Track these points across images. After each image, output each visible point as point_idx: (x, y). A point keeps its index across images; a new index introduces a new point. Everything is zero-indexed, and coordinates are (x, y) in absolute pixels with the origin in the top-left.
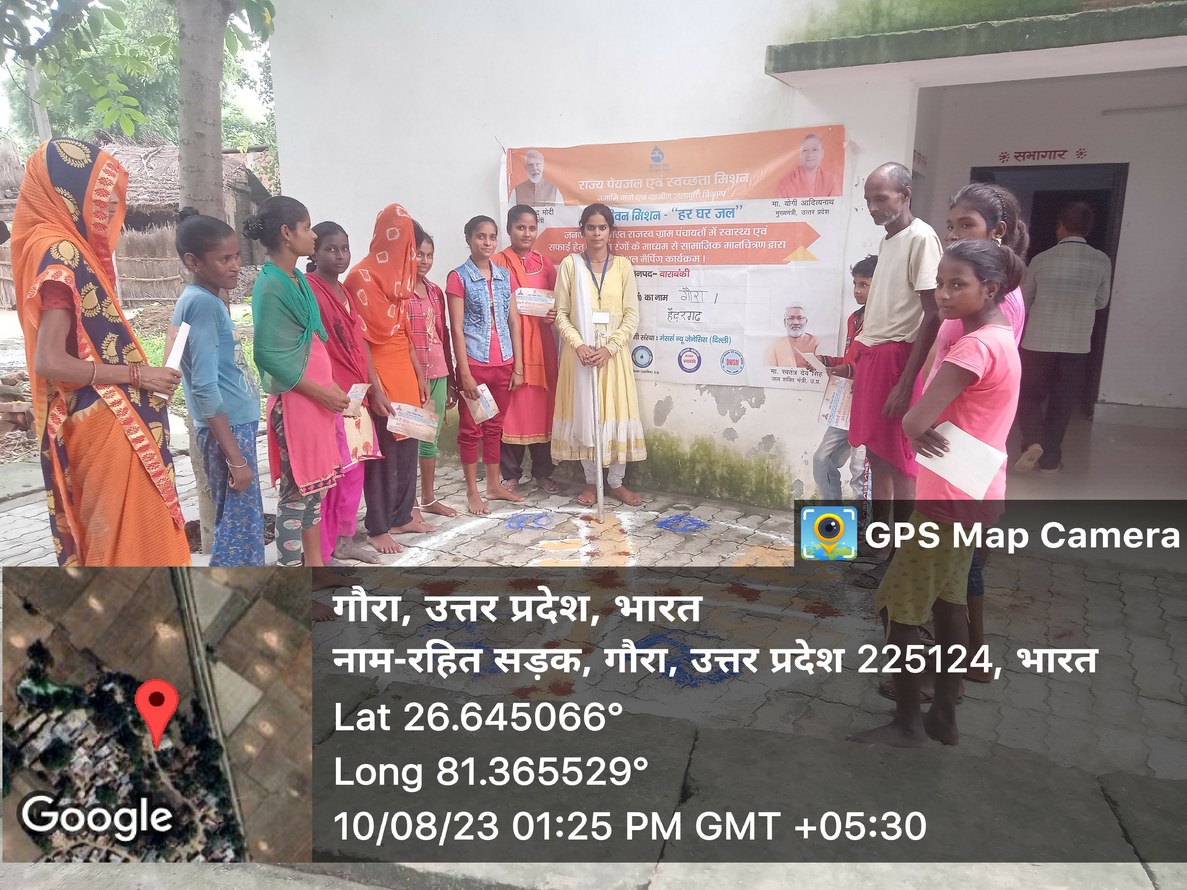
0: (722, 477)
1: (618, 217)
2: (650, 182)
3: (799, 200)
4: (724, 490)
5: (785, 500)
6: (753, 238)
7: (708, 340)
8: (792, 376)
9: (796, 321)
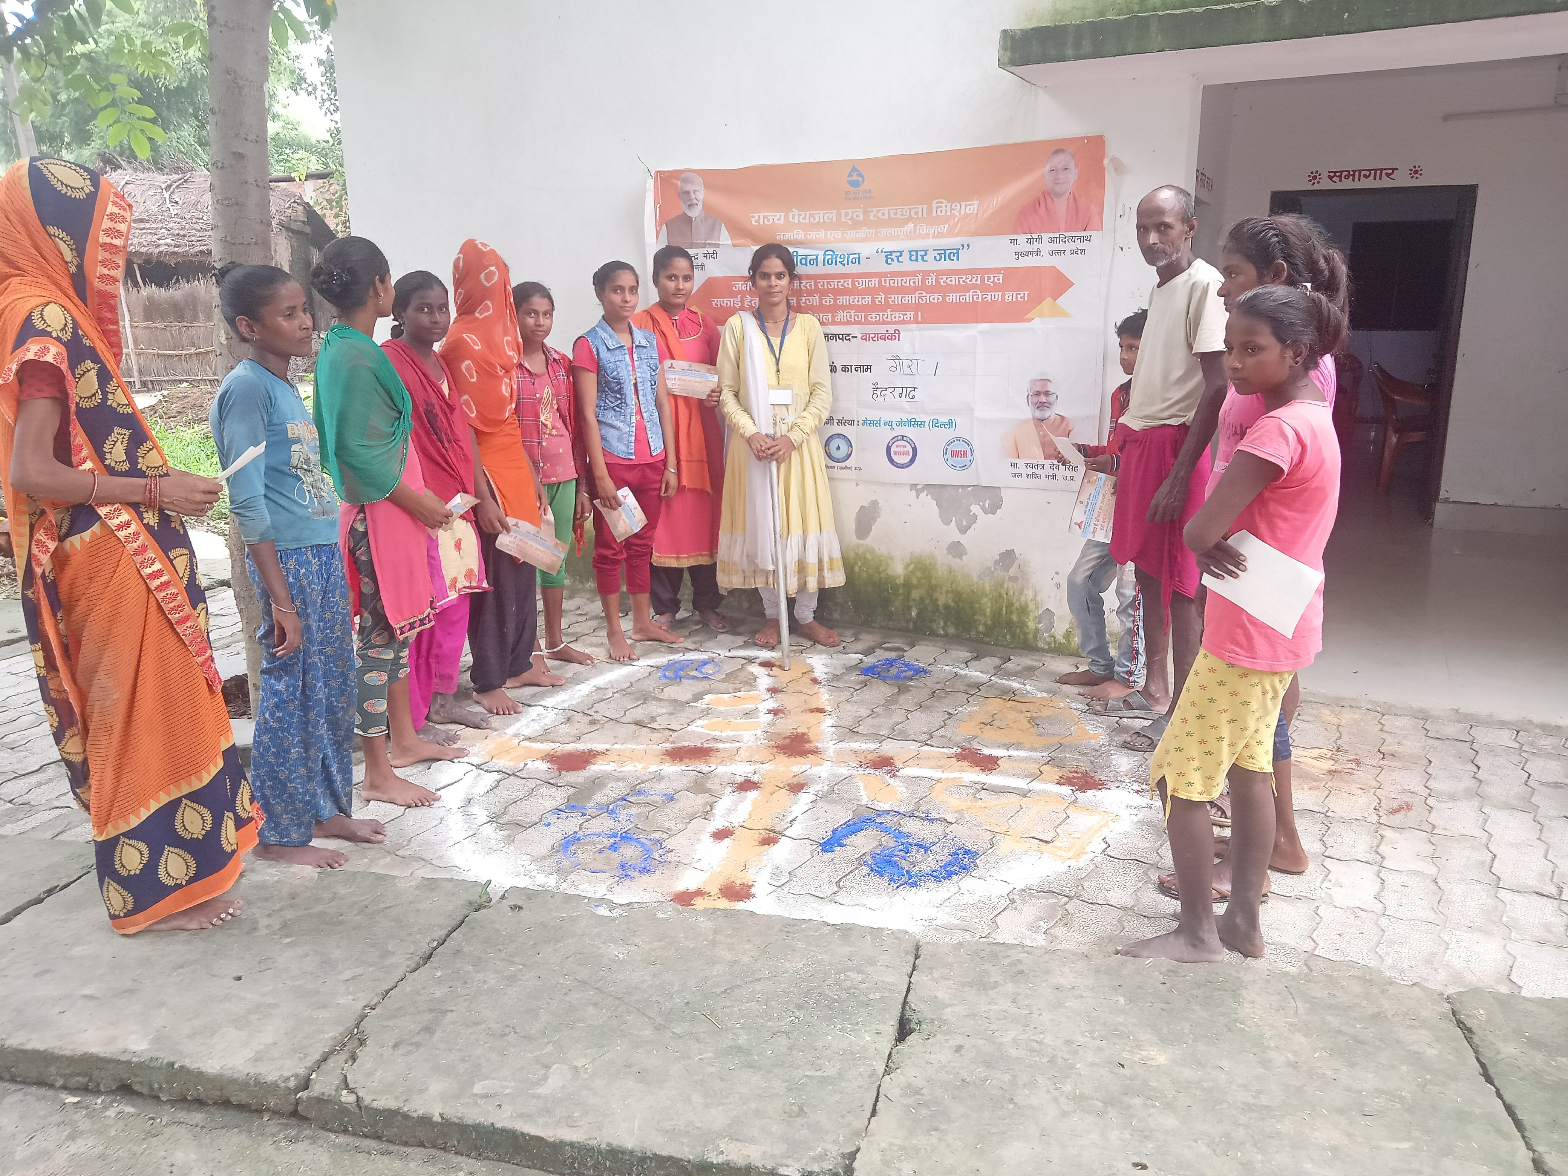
0: (947, 607)
1: (804, 261)
2: (847, 214)
3: (1046, 237)
4: (949, 623)
5: (1030, 636)
6: (984, 288)
7: (926, 424)
8: (1039, 471)
9: (1043, 399)
